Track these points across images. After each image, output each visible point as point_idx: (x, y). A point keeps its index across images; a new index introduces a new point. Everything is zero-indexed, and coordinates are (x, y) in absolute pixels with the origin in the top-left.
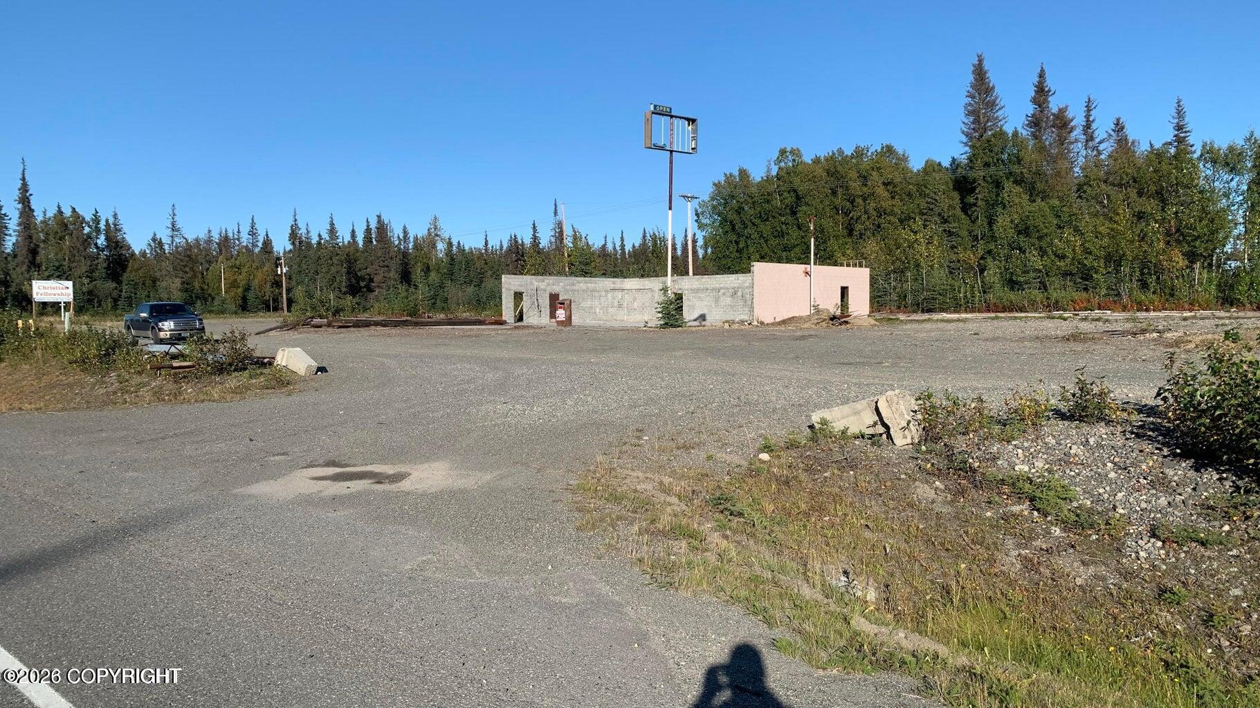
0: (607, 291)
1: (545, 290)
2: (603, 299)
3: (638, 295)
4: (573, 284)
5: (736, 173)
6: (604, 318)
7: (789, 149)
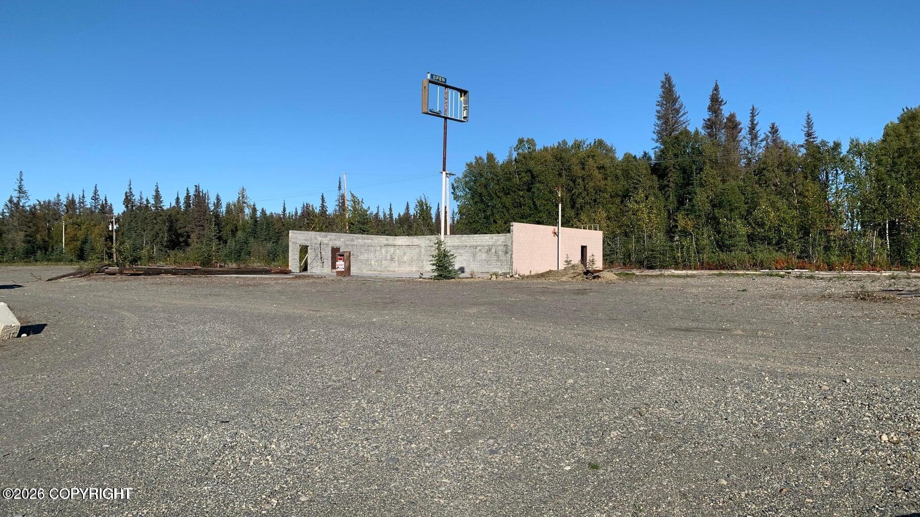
0: (381, 247)
1: (328, 245)
2: (378, 253)
3: (407, 250)
4: (353, 240)
5: (485, 157)
6: (379, 269)
7: (526, 139)
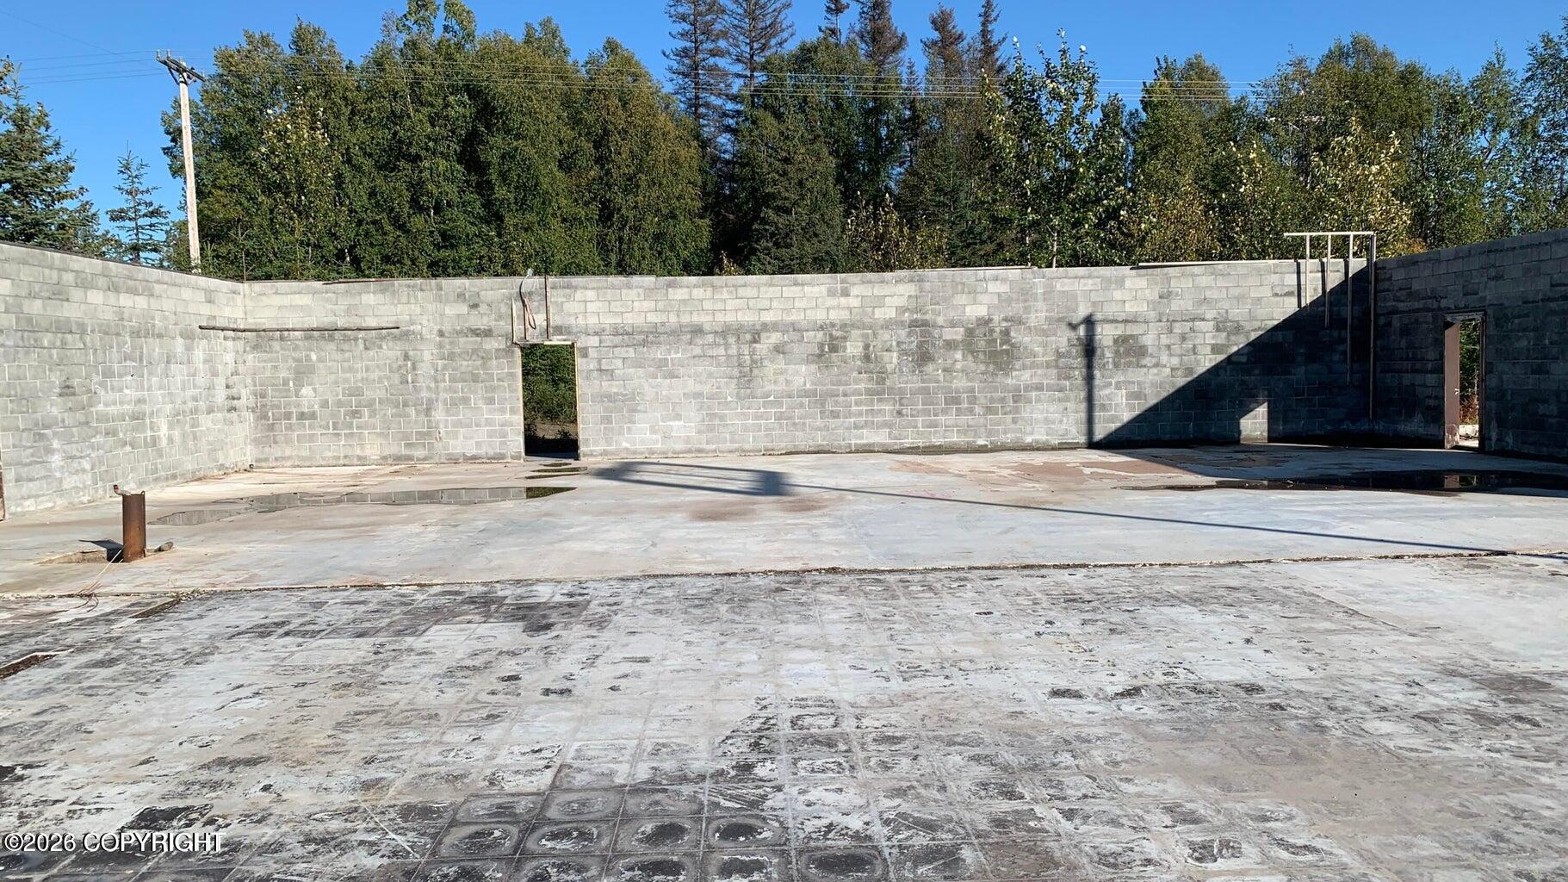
0: (189, 335)
2: (178, 376)
4: (60, 295)
6: (188, 465)
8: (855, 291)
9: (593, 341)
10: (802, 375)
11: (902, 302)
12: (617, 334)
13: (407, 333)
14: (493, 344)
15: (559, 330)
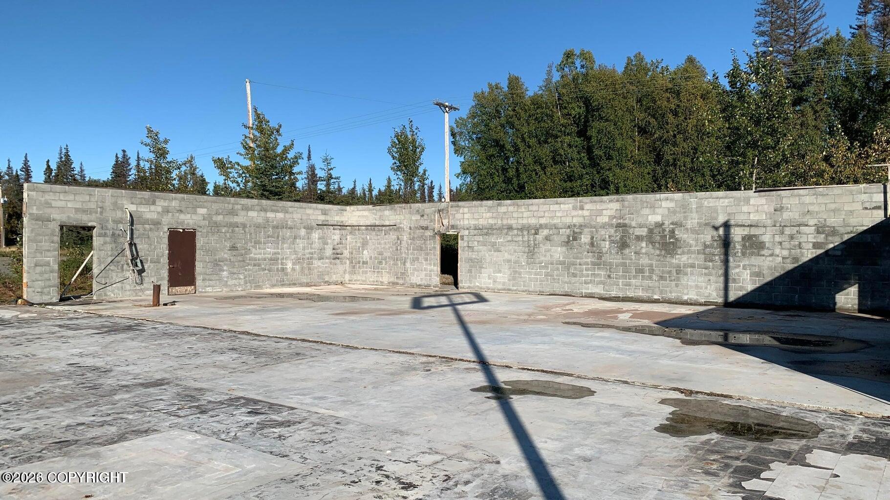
0: (309, 228)
1: (157, 223)
2: (300, 244)
3: (371, 237)
4: (233, 213)
8: (587, 207)
9: (466, 232)
10: (558, 252)
11: (612, 213)
12: (475, 229)
13: (399, 228)
14: (429, 233)
15: (453, 227)
